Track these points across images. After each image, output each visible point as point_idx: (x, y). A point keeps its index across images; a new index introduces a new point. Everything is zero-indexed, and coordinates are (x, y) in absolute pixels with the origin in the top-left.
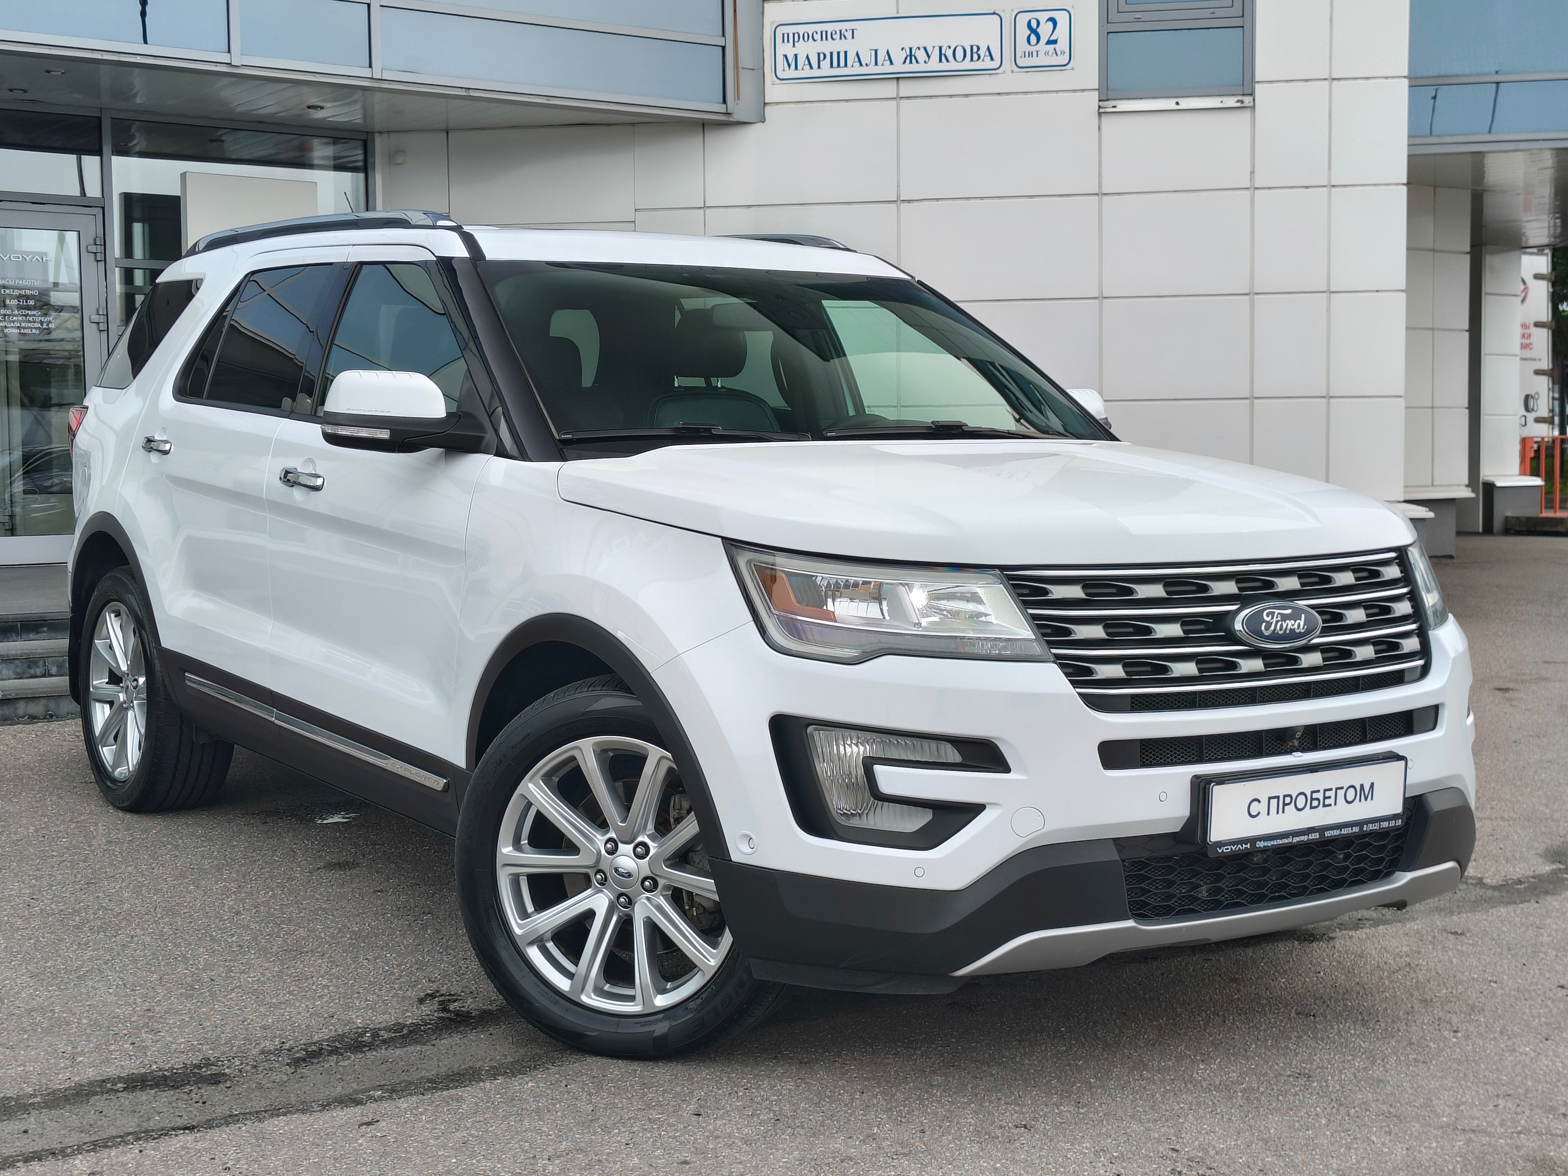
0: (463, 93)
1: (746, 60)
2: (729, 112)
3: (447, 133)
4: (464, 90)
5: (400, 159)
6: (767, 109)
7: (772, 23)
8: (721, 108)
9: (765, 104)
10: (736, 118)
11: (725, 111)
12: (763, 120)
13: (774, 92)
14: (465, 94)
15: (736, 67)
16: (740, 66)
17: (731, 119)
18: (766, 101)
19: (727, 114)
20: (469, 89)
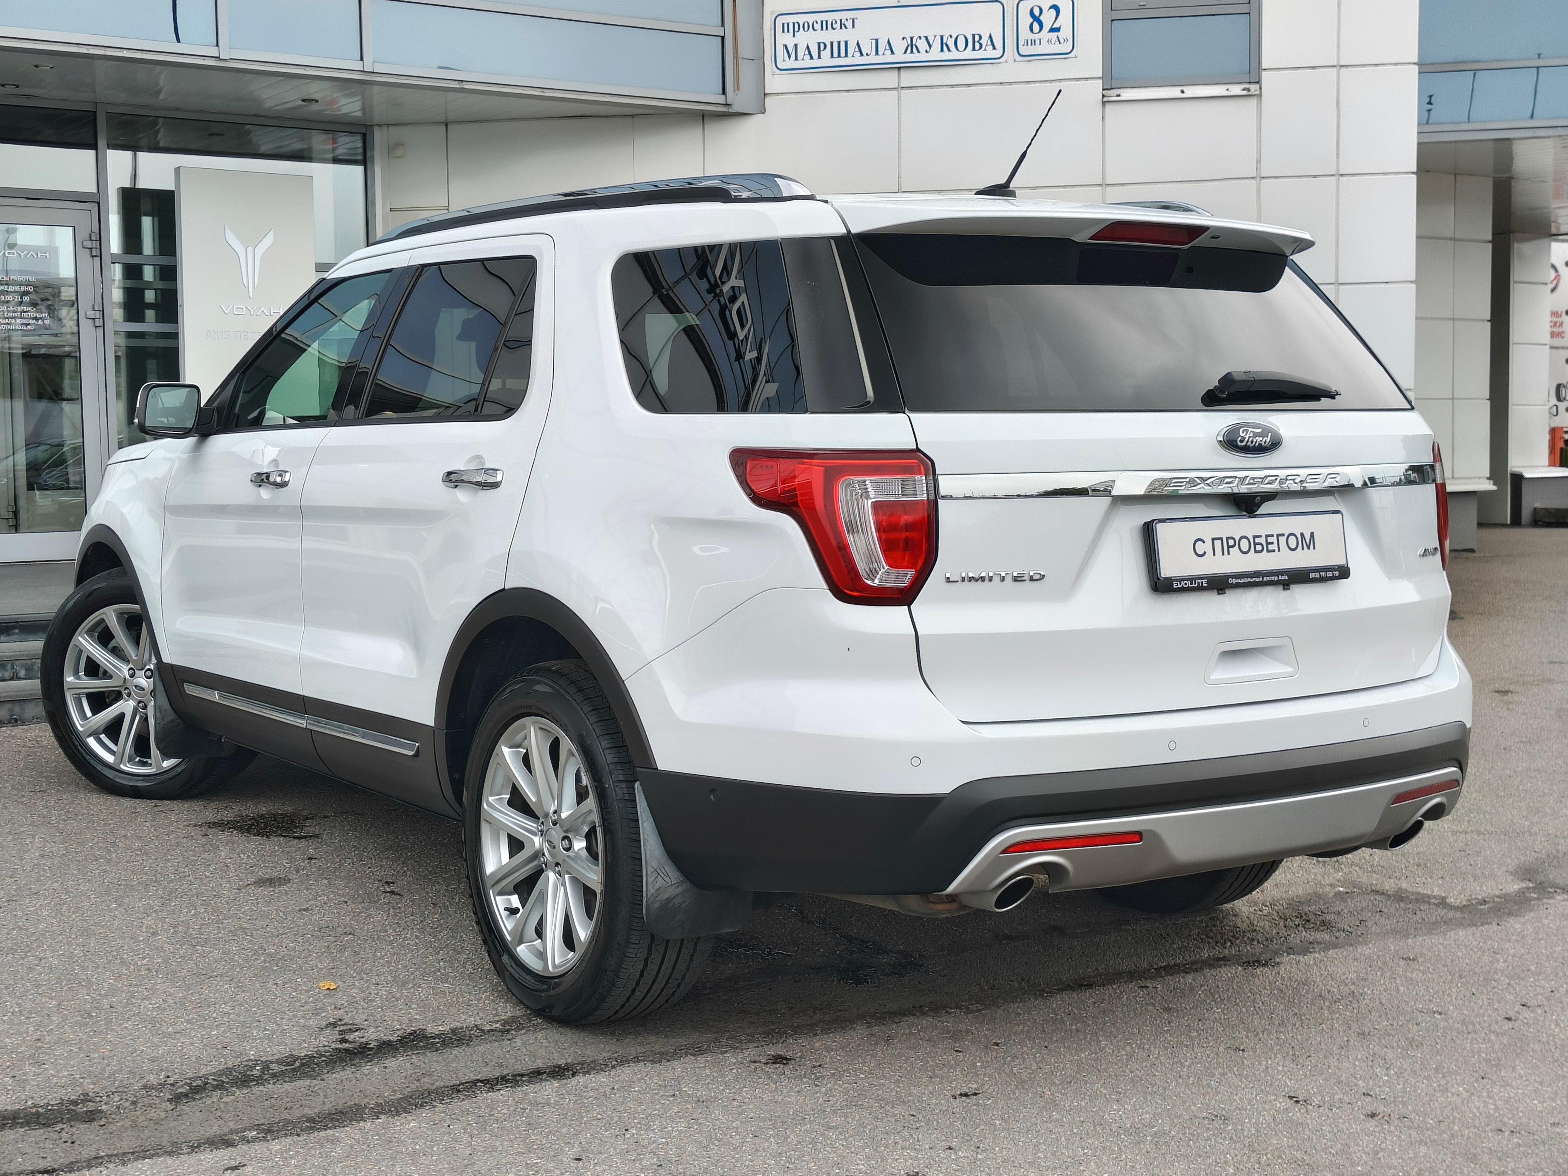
0: (456, 85)
1: (746, 50)
2: (728, 103)
3: (446, 125)
4: (457, 82)
5: (399, 152)
6: (767, 99)
7: (772, 13)
8: (721, 99)
9: (765, 94)
10: (735, 109)
11: (724, 103)
12: (763, 111)
13: (774, 82)
14: (458, 86)
15: (736, 57)
16: (740, 56)
17: (730, 110)
18: (766, 92)
19: (726, 105)
20: (462, 81)
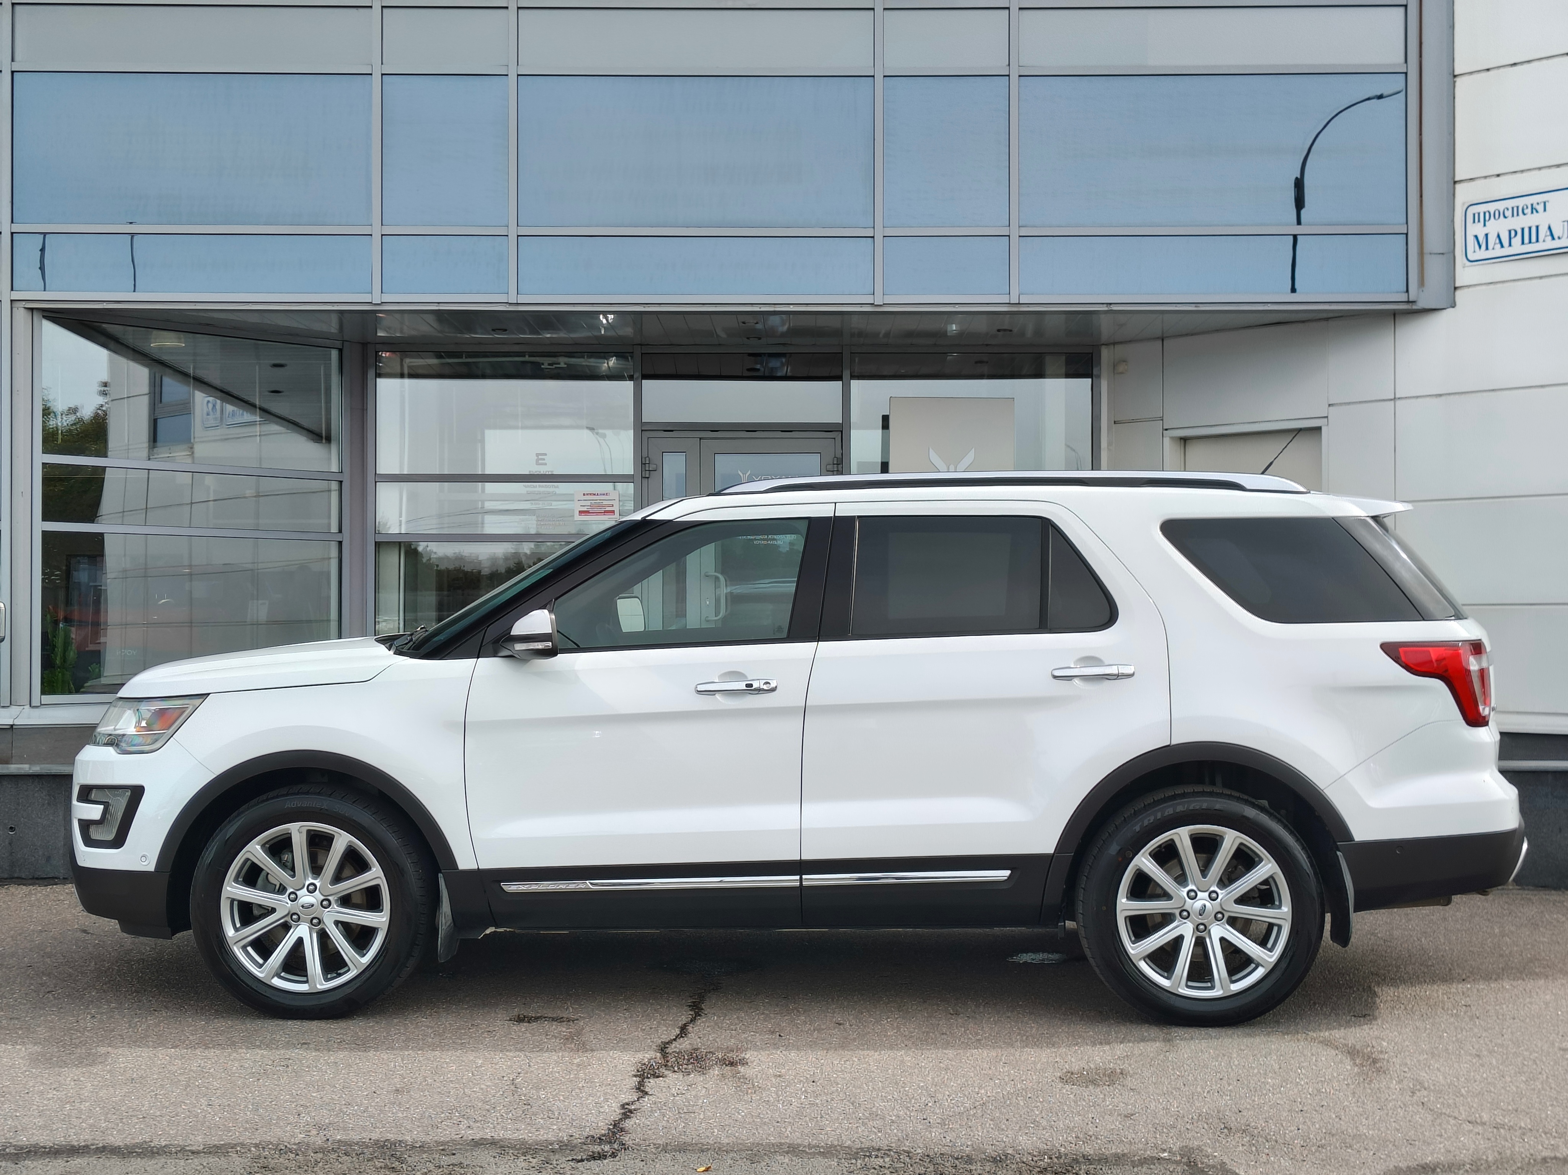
0: (1105, 308)
1: (1434, 242)
2: (1412, 300)
3: (1163, 340)
4: (1105, 305)
5: (1121, 368)
6: (1458, 293)
7: (1464, 204)
8: (1404, 297)
9: (1456, 288)
10: (1420, 305)
11: (1406, 300)
12: (1453, 305)
13: (1465, 274)
15: (1421, 253)
16: (1426, 250)
17: (1414, 307)
18: (1457, 285)
19: (1408, 302)
20: (1111, 304)
